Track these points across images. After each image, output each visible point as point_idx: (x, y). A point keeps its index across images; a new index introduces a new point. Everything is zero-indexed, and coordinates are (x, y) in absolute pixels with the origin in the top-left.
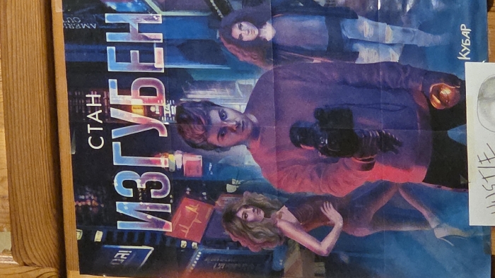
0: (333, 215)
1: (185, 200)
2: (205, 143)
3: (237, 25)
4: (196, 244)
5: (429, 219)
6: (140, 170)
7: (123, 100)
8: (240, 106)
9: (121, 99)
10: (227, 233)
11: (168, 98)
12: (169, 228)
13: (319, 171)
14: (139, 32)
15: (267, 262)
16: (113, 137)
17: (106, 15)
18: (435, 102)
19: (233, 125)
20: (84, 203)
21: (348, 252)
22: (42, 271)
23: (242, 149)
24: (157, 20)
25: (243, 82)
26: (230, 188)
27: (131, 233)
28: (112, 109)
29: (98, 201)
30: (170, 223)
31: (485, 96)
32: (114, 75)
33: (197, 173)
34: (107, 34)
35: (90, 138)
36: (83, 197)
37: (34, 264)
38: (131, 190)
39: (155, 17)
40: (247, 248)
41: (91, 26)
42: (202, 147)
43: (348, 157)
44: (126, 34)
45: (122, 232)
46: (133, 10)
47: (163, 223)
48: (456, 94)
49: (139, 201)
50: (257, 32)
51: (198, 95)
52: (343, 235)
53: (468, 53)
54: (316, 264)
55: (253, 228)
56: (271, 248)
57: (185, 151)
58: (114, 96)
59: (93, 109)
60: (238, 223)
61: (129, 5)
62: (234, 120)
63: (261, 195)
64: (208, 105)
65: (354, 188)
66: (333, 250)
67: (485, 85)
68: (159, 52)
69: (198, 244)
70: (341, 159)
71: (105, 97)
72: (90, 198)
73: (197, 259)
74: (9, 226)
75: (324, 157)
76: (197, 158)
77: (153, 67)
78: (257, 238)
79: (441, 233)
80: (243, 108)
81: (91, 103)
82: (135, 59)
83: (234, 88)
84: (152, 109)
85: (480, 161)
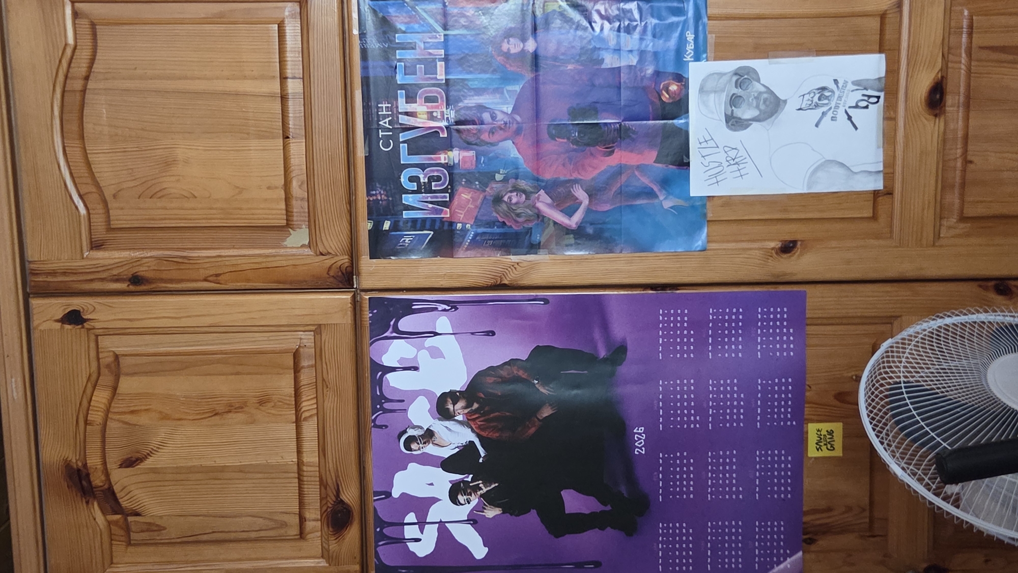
0: (580, 194)
1: (461, 189)
2: (479, 140)
3: (506, 40)
4: (469, 225)
5: (658, 193)
6: (423, 167)
7: (411, 107)
8: (507, 108)
9: (408, 107)
10: (495, 214)
11: (448, 104)
12: (446, 214)
13: (570, 159)
14: (425, 49)
15: (527, 237)
16: (401, 140)
17: (397, 35)
18: (665, 97)
19: (501, 124)
20: (375, 198)
21: (591, 224)
22: (336, 259)
23: (509, 143)
24: (440, 39)
25: (510, 88)
26: (498, 177)
27: (414, 221)
28: (400, 116)
29: (385, 195)
30: (448, 210)
31: (705, 89)
32: (402, 87)
33: (470, 166)
34: (397, 51)
35: (381, 141)
36: (374, 192)
37: (329, 253)
38: (416, 184)
39: (438, 36)
40: (511, 227)
41: (383, 45)
42: (476, 144)
43: (594, 146)
44: (413, 51)
45: (407, 220)
46: (419, 31)
47: (443, 210)
48: (681, 89)
49: (422, 193)
50: (522, 45)
51: (472, 101)
52: (588, 211)
53: (692, 55)
54: (567, 236)
55: (515, 210)
56: (530, 225)
57: (462, 148)
58: (403, 105)
59: (385, 117)
60: (504, 206)
61: (416, 26)
62: (502, 120)
63: (523, 181)
64: (481, 108)
65: (597, 171)
66: (581, 223)
67: (705, 80)
68: (441, 65)
69: (471, 226)
70: (588, 148)
71: (395, 106)
72: (380, 192)
73: (470, 238)
74: (307, 223)
75: (575, 147)
76: (471, 153)
77: (436, 78)
78: (519, 217)
79: (667, 204)
80: (510, 110)
81: (383, 111)
82: (421, 71)
83: (502, 93)
84: (435, 114)
85: (700, 143)
